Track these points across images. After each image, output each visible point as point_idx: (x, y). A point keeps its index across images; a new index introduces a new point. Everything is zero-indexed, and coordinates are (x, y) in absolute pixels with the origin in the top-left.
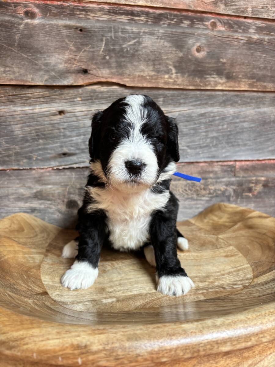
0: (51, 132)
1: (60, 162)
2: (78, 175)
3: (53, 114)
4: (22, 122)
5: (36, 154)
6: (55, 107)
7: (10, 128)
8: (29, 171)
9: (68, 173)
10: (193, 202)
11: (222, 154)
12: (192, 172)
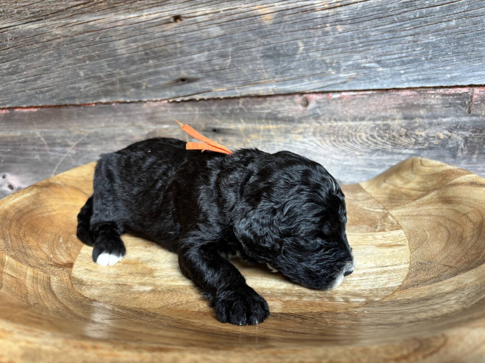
0: (163, 47)
1: (177, 92)
2: (203, 111)
3: (166, 21)
4: (126, 35)
5: (146, 80)
6: (168, 12)
7: (111, 46)
8: (139, 104)
9: (189, 107)
10: (386, 157)
11: (446, 74)
12: (386, 106)
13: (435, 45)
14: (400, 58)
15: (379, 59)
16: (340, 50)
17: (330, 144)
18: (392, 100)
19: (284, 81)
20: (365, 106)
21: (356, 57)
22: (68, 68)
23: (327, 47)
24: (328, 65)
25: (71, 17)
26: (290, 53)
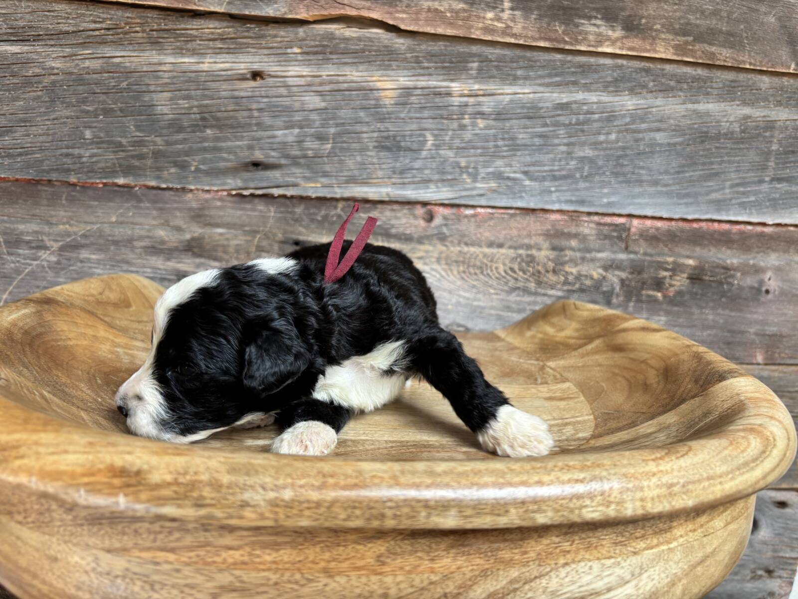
0: (231, 113)
1: (245, 181)
2: (281, 212)
3: (240, 77)
4: (172, 87)
5: (197, 158)
6: (244, 63)
7: (147, 99)
8: (179, 193)
9: (261, 206)
10: (527, 299)
11: (601, 197)
12: (530, 232)
13: (591, 161)
14: (552, 171)
15: (526, 169)
16: (479, 151)
17: (458, 276)
18: (538, 224)
19: (404, 184)
20: (505, 229)
21: (499, 163)
22: (65, 123)
23: (463, 145)
24: (463, 170)
25: (83, 45)
26: (415, 146)
